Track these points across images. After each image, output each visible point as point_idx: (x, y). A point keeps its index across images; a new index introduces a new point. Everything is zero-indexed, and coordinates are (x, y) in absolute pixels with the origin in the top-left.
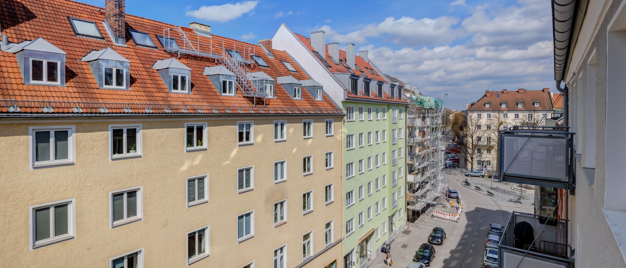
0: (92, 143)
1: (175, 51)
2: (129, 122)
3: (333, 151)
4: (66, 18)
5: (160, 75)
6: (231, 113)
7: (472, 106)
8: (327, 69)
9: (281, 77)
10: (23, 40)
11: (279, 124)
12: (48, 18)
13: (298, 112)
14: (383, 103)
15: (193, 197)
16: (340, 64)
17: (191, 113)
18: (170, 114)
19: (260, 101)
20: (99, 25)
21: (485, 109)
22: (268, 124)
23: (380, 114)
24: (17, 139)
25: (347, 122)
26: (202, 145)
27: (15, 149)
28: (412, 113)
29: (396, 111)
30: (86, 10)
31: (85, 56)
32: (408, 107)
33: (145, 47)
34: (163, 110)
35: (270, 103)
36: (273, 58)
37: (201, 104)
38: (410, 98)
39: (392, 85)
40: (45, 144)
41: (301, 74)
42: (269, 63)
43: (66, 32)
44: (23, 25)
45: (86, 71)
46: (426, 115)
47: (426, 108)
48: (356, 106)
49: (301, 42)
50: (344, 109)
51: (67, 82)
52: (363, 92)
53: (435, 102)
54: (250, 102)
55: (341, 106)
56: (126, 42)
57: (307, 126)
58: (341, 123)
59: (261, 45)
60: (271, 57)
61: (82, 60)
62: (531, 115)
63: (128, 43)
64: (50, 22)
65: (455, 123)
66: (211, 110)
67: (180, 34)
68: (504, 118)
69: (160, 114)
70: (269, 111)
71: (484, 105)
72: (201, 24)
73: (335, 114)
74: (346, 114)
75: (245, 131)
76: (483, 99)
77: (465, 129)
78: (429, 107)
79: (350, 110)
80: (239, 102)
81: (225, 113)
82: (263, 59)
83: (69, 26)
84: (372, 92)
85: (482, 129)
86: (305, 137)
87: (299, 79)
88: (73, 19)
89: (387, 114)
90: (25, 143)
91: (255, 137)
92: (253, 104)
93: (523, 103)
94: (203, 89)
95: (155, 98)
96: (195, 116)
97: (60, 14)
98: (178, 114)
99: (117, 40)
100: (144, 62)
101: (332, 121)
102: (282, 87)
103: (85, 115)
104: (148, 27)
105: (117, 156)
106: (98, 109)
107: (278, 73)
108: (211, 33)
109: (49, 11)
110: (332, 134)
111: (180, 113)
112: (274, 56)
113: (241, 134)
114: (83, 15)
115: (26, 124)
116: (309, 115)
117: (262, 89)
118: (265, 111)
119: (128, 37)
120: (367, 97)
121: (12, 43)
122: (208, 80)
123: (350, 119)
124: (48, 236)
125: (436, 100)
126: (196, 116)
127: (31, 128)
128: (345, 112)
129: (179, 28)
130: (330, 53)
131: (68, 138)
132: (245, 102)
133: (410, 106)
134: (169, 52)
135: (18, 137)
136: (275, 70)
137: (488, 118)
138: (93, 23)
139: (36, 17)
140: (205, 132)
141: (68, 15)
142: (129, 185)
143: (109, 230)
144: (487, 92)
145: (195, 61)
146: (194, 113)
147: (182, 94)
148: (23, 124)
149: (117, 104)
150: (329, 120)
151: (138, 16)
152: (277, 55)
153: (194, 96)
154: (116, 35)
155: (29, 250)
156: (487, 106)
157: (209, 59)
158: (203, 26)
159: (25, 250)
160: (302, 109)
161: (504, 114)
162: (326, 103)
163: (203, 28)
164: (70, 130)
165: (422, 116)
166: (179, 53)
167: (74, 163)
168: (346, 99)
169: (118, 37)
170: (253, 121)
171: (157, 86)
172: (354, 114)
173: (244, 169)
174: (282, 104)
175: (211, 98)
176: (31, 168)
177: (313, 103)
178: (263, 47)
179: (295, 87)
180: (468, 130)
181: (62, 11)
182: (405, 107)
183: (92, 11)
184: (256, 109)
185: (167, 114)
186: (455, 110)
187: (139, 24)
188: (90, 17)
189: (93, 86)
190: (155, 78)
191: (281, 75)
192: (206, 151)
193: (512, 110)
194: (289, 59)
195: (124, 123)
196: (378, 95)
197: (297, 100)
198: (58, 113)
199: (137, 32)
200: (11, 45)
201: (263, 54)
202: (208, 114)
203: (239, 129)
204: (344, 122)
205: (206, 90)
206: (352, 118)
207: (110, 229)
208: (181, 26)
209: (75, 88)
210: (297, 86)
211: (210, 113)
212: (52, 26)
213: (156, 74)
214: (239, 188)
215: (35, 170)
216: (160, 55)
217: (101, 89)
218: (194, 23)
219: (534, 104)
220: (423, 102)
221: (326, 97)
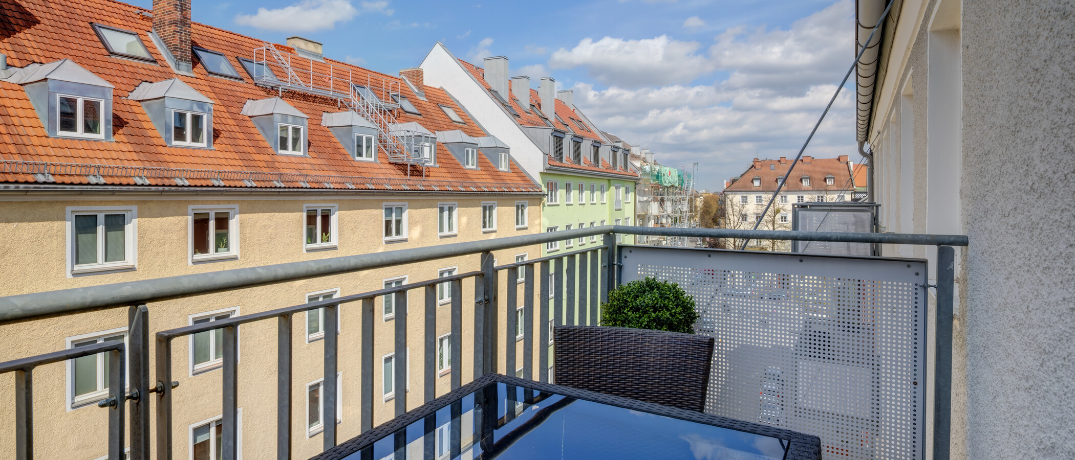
0: (162, 235)
1: (272, 85)
2: (218, 202)
3: (527, 253)
4: (89, 26)
5: (256, 126)
6: (375, 189)
7: (733, 183)
8: (514, 120)
9: (442, 132)
10: (29, 63)
11: (446, 207)
12: (60, 25)
13: (474, 189)
14: (600, 176)
15: (316, 325)
16: (531, 112)
17: (314, 188)
18: (282, 190)
19: (416, 171)
20: (143, 37)
21: (754, 189)
22: (429, 207)
23: (597, 194)
24: (48, 226)
25: (549, 206)
26: (328, 241)
27: (45, 244)
28: (644, 194)
29: (621, 190)
30: (117, 11)
31: (132, 92)
32: (638, 184)
33: (224, 78)
34: (272, 182)
35: (431, 174)
36: (425, 99)
37: (327, 174)
38: (641, 169)
39: (615, 147)
40: (90, 236)
41: (471, 128)
42: (421, 108)
43: (94, 50)
44: (21, 35)
45: (140, 117)
46: (666, 197)
47: (666, 185)
48: (561, 181)
49: (470, 74)
50: (543, 185)
51: (114, 134)
52: (572, 157)
53: (679, 176)
54: (399, 172)
55: (538, 179)
56: (193, 67)
57: (488, 212)
58: (538, 207)
59: (404, 78)
60: (423, 99)
61: (129, 98)
62: (822, 197)
63: (195, 69)
64: (65, 32)
65: (706, 211)
66: (343, 183)
67: (274, 56)
68: (782, 202)
69: (268, 190)
70: (430, 186)
71: (752, 182)
72: (306, 40)
73: (530, 193)
74: (546, 193)
75: (394, 218)
76: (749, 173)
77: (722, 221)
78: (670, 185)
79: (552, 187)
80: (384, 171)
81: (365, 189)
82: (410, 101)
83: (96, 38)
84: (585, 158)
85: (748, 220)
86: (485, 230)
87: (470, 134)
88: (100, 27)
89: (607, 195)
90: (60, 233)
91: (410, 229)
92: (406, 174)
93: (809, 178)
94: (326, 150)
95: (254, 163)
96: (321, 194)
97: (76, 17)
98: (295, 190)
99: (177, 66)
100: (227, 103)
101: (525, 204)
102: (445, 147)
103: (153, 188)
104: (221, 42)
105: (200, 256)
106: (172, 180)
107: (436, 125)
108: (324, 56)
109: (57, 12)
110: (526, 225)
111: (298, 188)
112: (426, 96)
113: (388, 223)
114: (113, 20)
115: (62, 202)
116: (491, 194)
117: (417, 151)
118: (425, 186)
119: (196, 60)
120: (577, 166)
121: (12, 66)
122: (330, 134)
123: (552, 201)
124: (95, 389)
125: (680, 174)
126: (321, 192)
127: (69, 209)
128: (545, 190)
129: (272, 45)
130: (515, 93)
131: (126, 226)
132: (392, 172)
133: (641, 182)
134: (262, 87)
135: (50, 223)
136: (432, 120)
137: (757, 202)
138: (134, 35)
139: (39, 22)
140: (334, 219)
141: (90, 20)
142: (218, 305)
143: (189, 379)
144: (756, 160)
145: (305, 102)
146: (318, 188)
147: (295, 156)
148: (57, 202)
149: (198, 171)
150: (520, 202)
151: (202, 24)
152: (431, 95)
153: (313, 161)
154: (176, 56)
155: (66, 411)
156: (757, 183)
157: (327, 99)
158: (310, 44)
159: (60, 409)
160: (480, 185)
161: (782, 197)
162: (514, 175)
163: (311, 47)
164: (129, 212)
165: (659, 197)
166: (280, 89)
167: (135, 268)
168: (547, 169)
169: (180, 59)
170: (406, 203)
171: (255, 144)
172: (558, 193)
173: (393, 280)
174: (449, 175)
175: (341, 164)
176: (69, 275)
177: (495, 174)
178: (407, 81)
179: (468, 149)
180: (728, 221)
181: (78, 11)
182: (632, 182)
183: (128, 14)
184: (410, 182)
185: (278, 190)
186: (704, 191)
187: (205, 38)
188: (126, 23)
189: (155, 141)
190: (248, 130)
191: (440, 129)
192: (336, 251)
193: (794, 189)
194: (450, 103)
195: (212, 202)
196: (593, 162)
197: (471, 169)
198: (113, 184)
199: (206, 51)
200: (12, 70)
201: (409, 93)
202: (339, 190)
203: (386, 216)
204: (544, 206)
205: (330, 150)
206: (556, 201)
207: (190, 377)
208: (275, 43)
209: (128, 144)
210: (471, 147)
211: (343, 188)
212: (69, 39)
213: (250, 124)
214: (386, 313)
215: (75, 278)
216: (249, 91)
217: (170, 147)
218: (296, 37)
219: (825, 180)
220: (661, 176)
221: (514, 166)
